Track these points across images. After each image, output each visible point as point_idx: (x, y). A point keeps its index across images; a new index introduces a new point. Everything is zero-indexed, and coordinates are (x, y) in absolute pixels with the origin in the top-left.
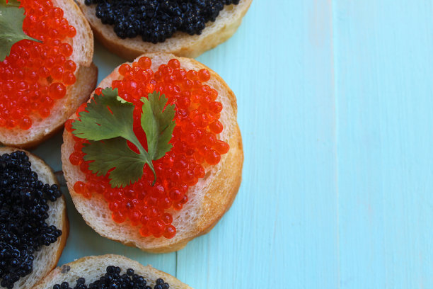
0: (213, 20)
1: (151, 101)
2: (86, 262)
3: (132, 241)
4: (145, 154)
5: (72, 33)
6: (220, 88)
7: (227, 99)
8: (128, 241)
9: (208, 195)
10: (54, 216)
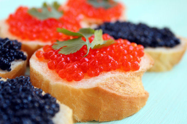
9: (113, 78)
10: (13, 65)
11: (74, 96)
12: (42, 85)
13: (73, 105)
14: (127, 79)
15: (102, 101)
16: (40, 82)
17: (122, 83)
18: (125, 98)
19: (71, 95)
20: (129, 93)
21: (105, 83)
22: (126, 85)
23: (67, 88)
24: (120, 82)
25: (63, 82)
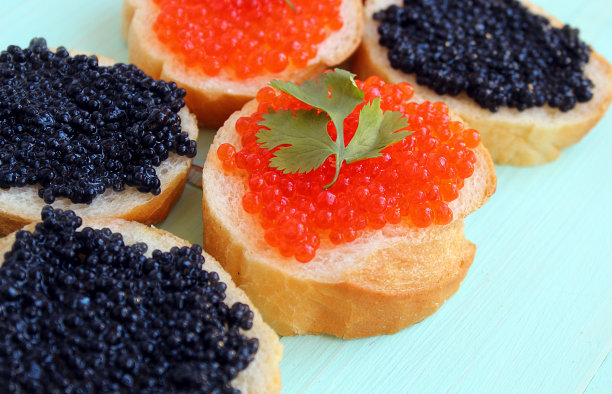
0: (521, 109)
1: (386, 117)
2: (163, 238)
3: (244, 243)
4: (341, 147)
5: (337, 26)
6: (482, 167)
7: (483, 181)
8: (240, 241)
9: (384, 253)
10: (165, 172)
11: (294, 293)
12: (228, 250)
13: (290, 306)
14: (417, 249)
15: (353, 306)
16: (223, 240)
17: (403, 261)
18: (406, 297)
19: (287, 289)
20: (418, 282)
21: (362, 272)
22: (412, 263)
23: (280, 275)
24: (398, 259)
25: (272, 257)
